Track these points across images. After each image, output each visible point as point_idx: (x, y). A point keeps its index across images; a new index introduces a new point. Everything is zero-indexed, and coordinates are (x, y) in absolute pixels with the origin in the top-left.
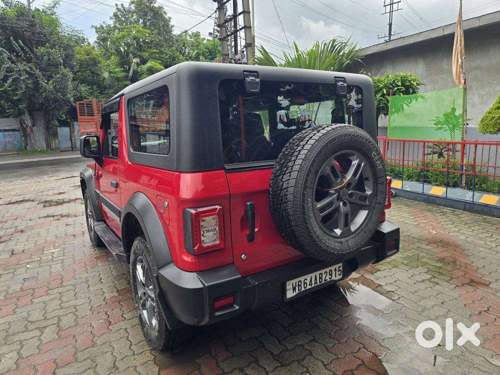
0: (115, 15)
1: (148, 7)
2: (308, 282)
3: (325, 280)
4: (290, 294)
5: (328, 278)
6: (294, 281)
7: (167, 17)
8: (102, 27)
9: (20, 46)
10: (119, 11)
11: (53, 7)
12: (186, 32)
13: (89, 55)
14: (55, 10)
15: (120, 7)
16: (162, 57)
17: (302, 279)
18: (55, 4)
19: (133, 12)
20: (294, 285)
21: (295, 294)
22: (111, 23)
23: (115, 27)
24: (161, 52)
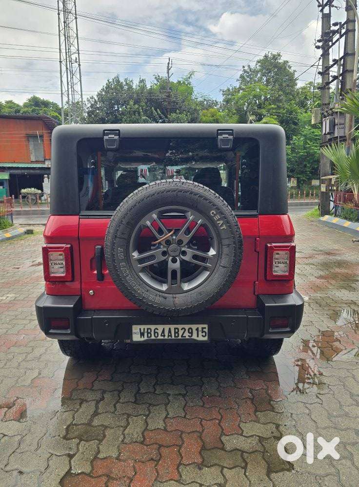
0: (242, 77)
1: (271, 63)
2: (160, 332)
3: (182, 336)
4: (136, 338)
5: (187, 335)
6: (142, 327)
7: (291, 70)
8: (229, 90)
9: (158, 114)
10: (245, 72)
11: (189, 78)
12: (311, 83)
13: (213, 117)
14: (190, 80)
15: (246, 68)
16: (279, 113)
17: (153, 327)
18: (191, 75)
19: (258, 72)
20: (142, 331)
21: (142, 339)
22: (237, 84)
23: (240, 88)
24: (279, 107)
